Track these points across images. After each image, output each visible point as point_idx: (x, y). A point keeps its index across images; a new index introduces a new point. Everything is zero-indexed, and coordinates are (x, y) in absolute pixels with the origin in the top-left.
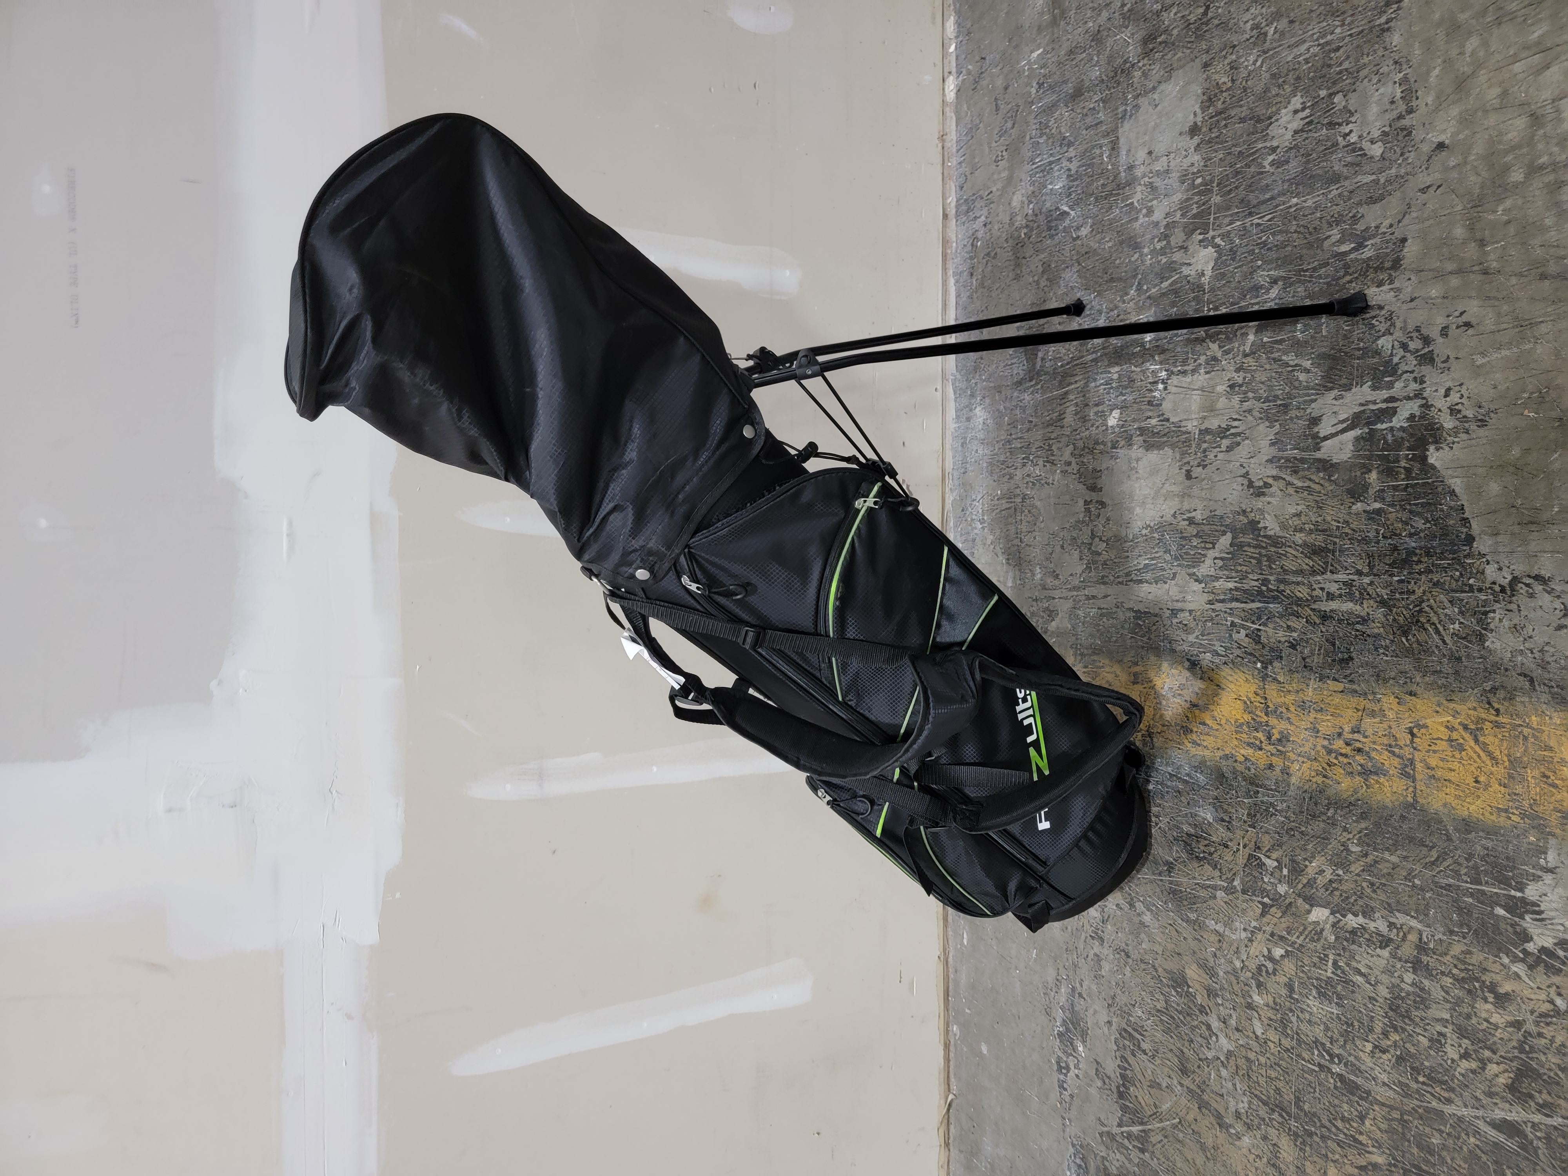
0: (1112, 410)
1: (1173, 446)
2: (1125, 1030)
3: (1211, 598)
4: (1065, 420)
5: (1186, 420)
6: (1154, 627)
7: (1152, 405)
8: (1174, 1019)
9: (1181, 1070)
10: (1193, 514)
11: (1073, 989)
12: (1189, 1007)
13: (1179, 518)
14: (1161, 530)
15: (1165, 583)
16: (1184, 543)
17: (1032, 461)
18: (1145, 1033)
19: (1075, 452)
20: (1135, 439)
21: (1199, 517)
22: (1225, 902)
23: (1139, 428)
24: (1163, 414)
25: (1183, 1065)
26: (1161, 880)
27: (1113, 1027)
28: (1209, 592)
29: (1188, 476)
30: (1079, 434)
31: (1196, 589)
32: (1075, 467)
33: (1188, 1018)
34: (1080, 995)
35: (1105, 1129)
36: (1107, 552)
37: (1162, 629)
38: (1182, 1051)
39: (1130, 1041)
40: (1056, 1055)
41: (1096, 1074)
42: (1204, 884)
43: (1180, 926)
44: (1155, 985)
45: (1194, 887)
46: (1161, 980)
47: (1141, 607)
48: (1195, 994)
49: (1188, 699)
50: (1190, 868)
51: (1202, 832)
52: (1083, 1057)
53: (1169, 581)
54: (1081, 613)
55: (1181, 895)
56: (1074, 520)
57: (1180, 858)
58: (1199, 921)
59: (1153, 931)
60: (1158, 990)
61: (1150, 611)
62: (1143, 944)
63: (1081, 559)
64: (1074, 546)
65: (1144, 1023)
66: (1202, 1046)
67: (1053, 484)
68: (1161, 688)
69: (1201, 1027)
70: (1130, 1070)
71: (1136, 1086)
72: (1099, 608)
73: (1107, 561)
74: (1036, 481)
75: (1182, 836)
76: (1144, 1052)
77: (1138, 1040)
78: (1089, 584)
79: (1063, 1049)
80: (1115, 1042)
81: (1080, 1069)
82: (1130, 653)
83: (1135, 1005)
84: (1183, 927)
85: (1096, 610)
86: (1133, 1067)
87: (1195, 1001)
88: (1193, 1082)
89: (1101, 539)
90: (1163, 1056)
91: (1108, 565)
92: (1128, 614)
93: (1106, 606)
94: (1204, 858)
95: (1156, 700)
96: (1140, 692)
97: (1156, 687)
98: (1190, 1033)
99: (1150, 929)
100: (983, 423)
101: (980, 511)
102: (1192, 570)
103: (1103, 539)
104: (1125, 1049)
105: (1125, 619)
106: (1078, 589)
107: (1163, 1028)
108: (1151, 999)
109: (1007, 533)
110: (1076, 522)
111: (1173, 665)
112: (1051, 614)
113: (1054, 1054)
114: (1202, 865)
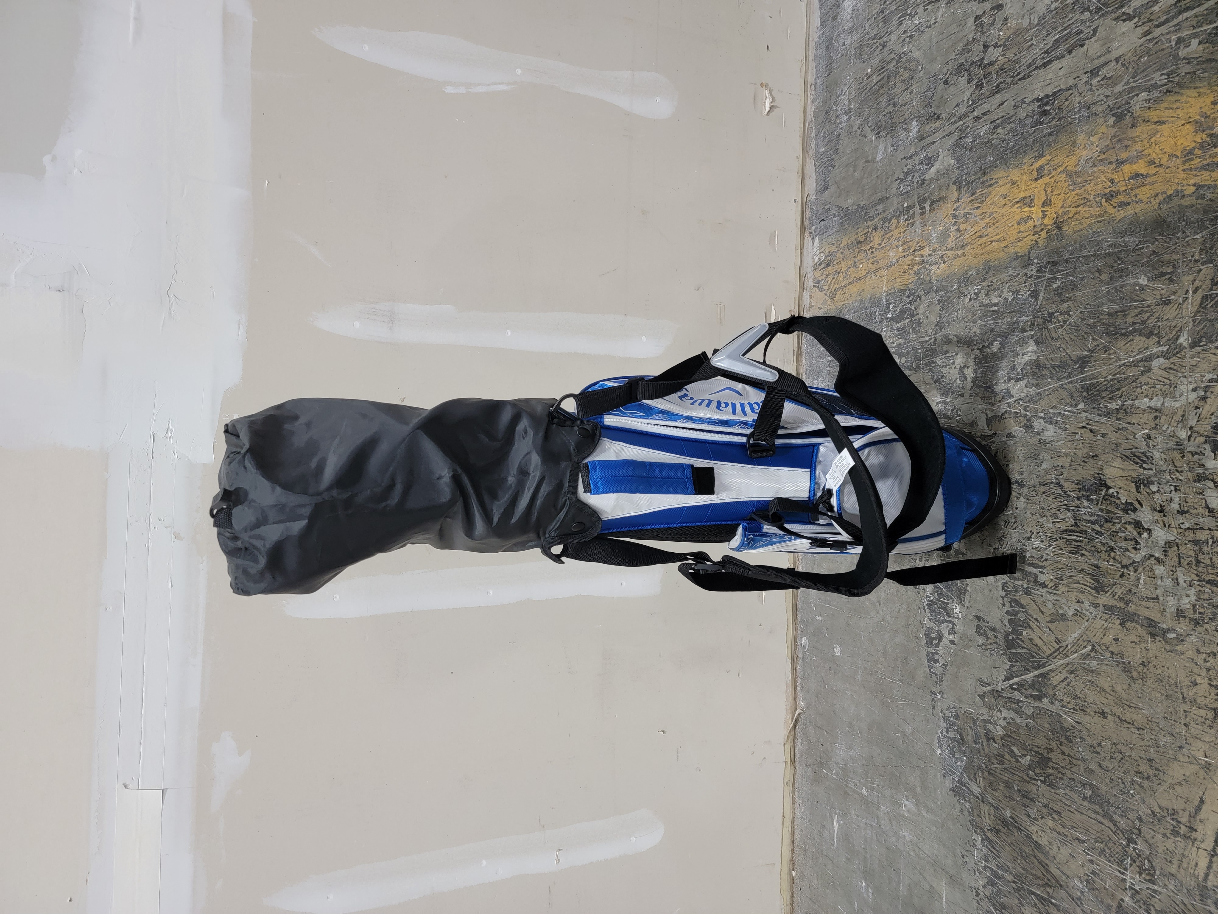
3: (1147, 28)
6: (1067, 103)
8: (1086, 532)
9: (1095, 589)
12: (1109, 512)
15: (1082, 46)
18: (1045, 564)
22: (1165, 369)
25: (1098, 581)
26: (1071, 382)
28: (1144, 23)
31: (1124, 29)
33: (1107, 525)
35: (989, 688)
36: (1004, 55)
37: (1078, 99)
38: (1097, 567)
39: (1023, 580)
40: (925, 628)
41: (976, 632)
42: (1133, 361)
43: (1096, 424)
44: (1060, 504)
45: (1119, 370)
46: (1068, 495)
47: (1049, 91)
48: (1118, 493)
49: (1113, 159)
50: (1112, 351)
51: (1130, 302)
52: (959, 619)
53: (1087, 42)
54: (968, 140)
55: (1098, 387)
56: (961, 45)
57: (1098, 346)
58: (1125, 407)
59: (1057, 444)
60: (1063, 508)
61: (1062, 87)
62: (1043, 464)
63: (969, 81)
64: (961, 73)
65: (1043, 553)
66: (1127, 550)
67: (935, 23)
68: (1075, 166)
69: (1126, 529)
70: (1023, 612)
71: (1030, 628)
72: (991, 123)
73: (1003, 65)
74: (915, 31)
75: (1102, 319)
76: (1043, 585)
77: (1035, 574)
78: (980, 103)
79: (935, 619)
80: (1003, 588)
81: (955, 633)
82: (1032, 149)
83: (1030, 537)
84: (1102, 423)
85: (988, 126)
86: (1027, 607)
87: (1117, 501)
88: (1113, 597)
89: (996, 46)
90: (1070, 580)
91: (1004, 69)
92: (1031, 108)
93: (1000, 115)
94: (1135, 330)
95: (1067, 184)
96: (1046, 184)
97: (1069, 168)
98: (1109, 542)
99: (1053, 443)
100: (853, 10)
101: (846, 102)
102: (1120, 12)
103: (999, 43)
104: (1016, 591)
105: (1027, 115)
106: (965, 115)
107: (1070, 549)
108: (1053, 522)
109: (878, 107)
110: (964, 46)
111: (1092, 132)
112: (929, 161)
113: (922, 627)
114: (1130, 341)
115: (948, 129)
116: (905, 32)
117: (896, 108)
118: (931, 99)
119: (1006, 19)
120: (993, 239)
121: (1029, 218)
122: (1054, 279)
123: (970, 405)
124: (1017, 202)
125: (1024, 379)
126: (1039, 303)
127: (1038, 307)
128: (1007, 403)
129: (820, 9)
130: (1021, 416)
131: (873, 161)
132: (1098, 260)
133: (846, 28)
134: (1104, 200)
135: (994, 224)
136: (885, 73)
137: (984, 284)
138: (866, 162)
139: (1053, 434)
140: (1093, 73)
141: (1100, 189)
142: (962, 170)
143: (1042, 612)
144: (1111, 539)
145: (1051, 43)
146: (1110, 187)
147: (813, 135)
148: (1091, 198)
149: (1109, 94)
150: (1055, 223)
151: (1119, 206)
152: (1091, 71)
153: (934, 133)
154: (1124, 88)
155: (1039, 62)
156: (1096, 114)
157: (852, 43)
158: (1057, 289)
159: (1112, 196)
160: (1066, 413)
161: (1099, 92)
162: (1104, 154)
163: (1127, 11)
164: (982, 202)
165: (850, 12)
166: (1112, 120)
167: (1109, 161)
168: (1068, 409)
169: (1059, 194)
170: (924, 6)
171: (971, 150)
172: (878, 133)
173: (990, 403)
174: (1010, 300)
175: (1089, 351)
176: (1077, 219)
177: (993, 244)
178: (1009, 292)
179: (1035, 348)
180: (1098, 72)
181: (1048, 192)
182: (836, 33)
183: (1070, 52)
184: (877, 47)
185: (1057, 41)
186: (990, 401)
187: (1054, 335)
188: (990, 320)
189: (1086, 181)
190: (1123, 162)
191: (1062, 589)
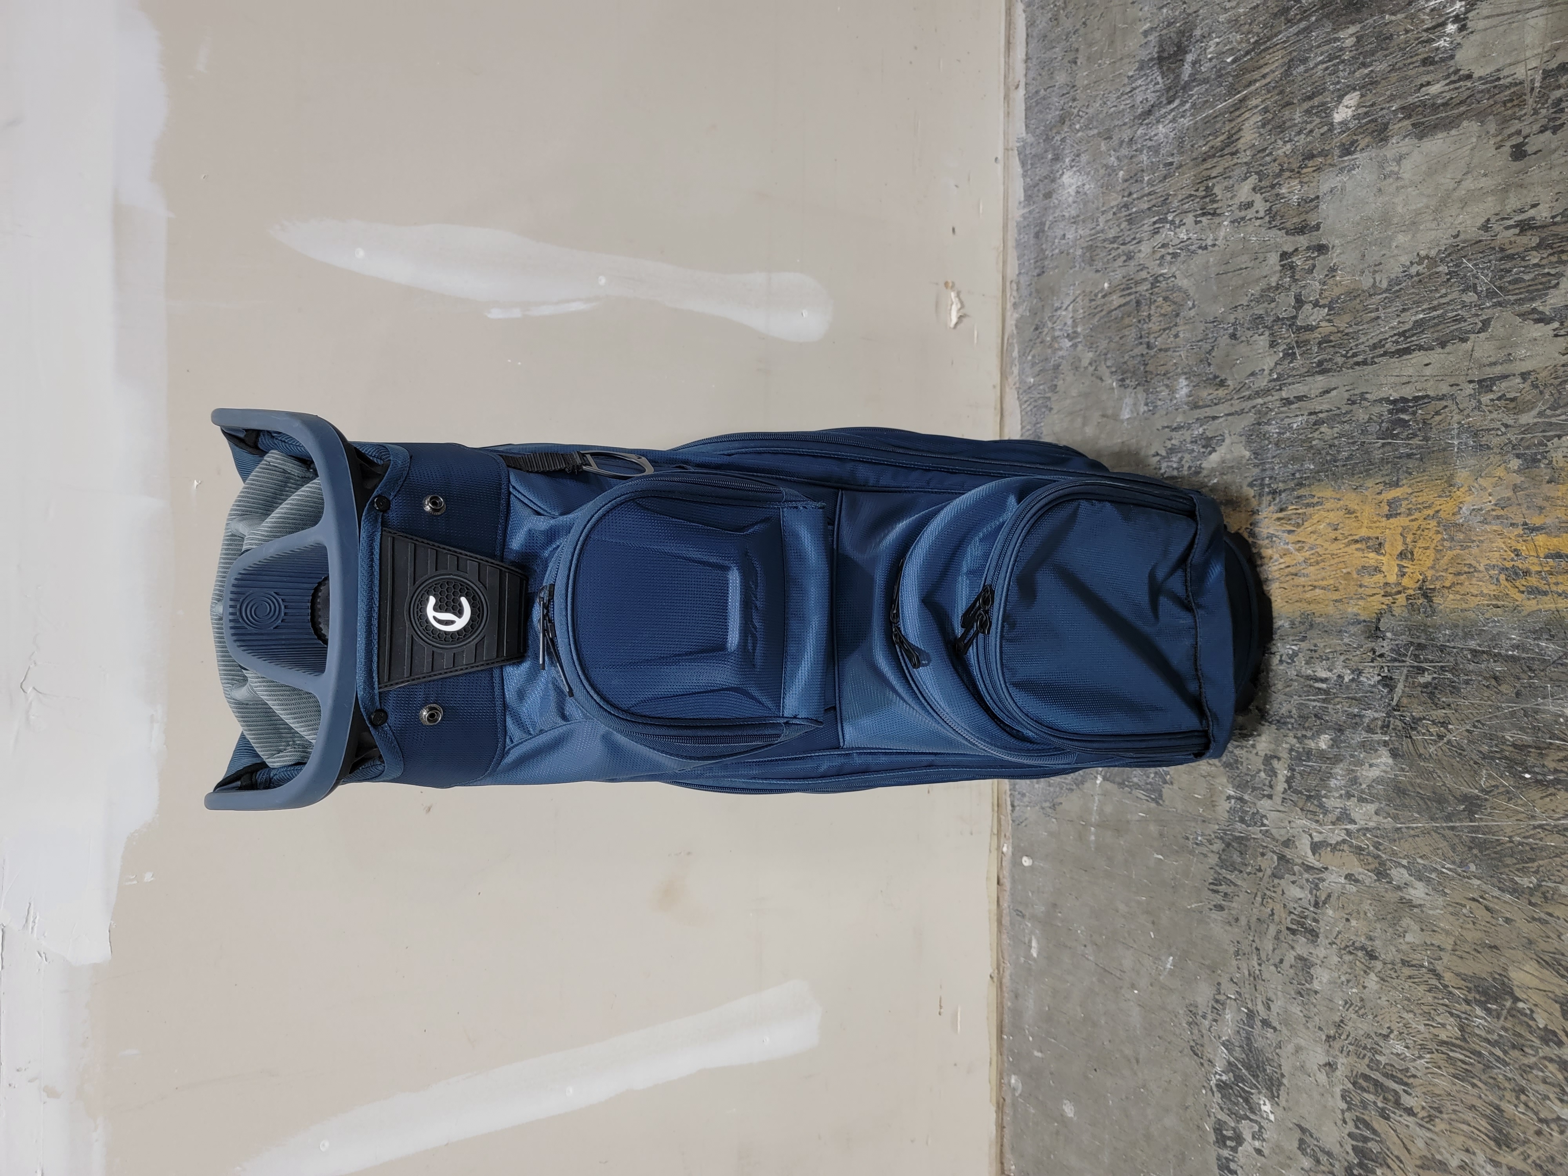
0: (1341, 98)
1: (1481, 116)
2: (1366, 1077)
4: (1242, 141)
5: (1510, 65)
6: (1438, 418)
7: (1433, 63)
8: (1480, 1054)
10: (1532, 212)
11: (1251, 1015)
12: (1520, 1035)
13: (1496, 227)
14: (1454, 257)
15: (1464, 340)
16: (1508, 265)
17: (1172, 222)
18: (1411, 1080)
19: (1263, 184)
20: (1394, 127)
21: (1544, 215)
23: (1403, 108)
24: (1457, 71)
26: (1452, 828)
27: (1338, 1073)
29: (1519, 153)
30: (1271, 153)
31: (1536, 334)
32: (1260, 206)
33: (1516, 1053)
34: (1266, 1023)
36: (1329, 321)
37: (1457, 418)
38: (1498, 1108)
39: (1376, 1094)
40: (1213, 1118)
41: (1299, 1148)
42: (1555, 826)
43: (1496, 900)
44: (1436, 1001)
45: (1532, 832)
46: (1450, 993)
47: (1408, 392)
48: (1532, 1011)
49: (1520, 520)
50: (1520, 802)
51: (1550, 738)
52: (1271, 1121)
53: (1472, 336)
54: (1273, 429)
55: (1499, 848)
56: (1258, 288)
57: (1496, 787)
58: (1543, 889)
59: (1431, 912)
60: (1441, 1009)
61: (1429, 393)
62: (1407, 935)
63: (1273, 344)
64: (1258, 329)
65: (1410, 1065)
66: (1549, 1099)
67: (1214, 245)
68: (1453, 514)
69: (1546, 1067)
70: (1376, 1141)
71: (1389, 1167)
72: (1310, 414)
73: (1329, 335)
74: (1180, 249)
75: (1502, 750)
76: (1410, 1112)
77: (1396, 1092)
78: (1290, 380)
79: (1229, 1109)
80: (1343, 1097)
81: (1264, 1140)
82: (1380, 470)
83: (1388, 1036)
84: (1505, 902)
85: (1305, 417)
86: (1383, 1136)
87: (1531, 1023)
88: (1525, 1159)
89: (1316, 304)
90: (1453, 1116)
91: (1331, 341)
92: (1376, 410)
93: (1325, 407)
94: (1557, 781)
95: (1440, 536)
96: (1404, 528)
97: (1441, 514)
98: (1518, 1078)
99: (1424, 909)
100: (1078, 192)
101: (1070, 322)
102: (1527, 307)
103: (1322, 302)
104: (1365, 1108)
105: (1370, 418)
106: (1267, 392)
107: (1453, 1071)
108: (1426, 1025)
109: (1121, 342)
110: (1262, 290)
111: (1481, 471)
112: (1209, 444)
113: (1209, 1116)
114: (1550, 795)
115: (1237, 406)
116: (1164, 246)
117: (1152, 352)
118: (1209, 352)
119: (1333, 270)
120: (1316, 583)
121: (1377, 570)
122: (1422, 671)
123: (1282, 815)
124: (1356, 541)
125: (1372, 802)
126: (1396, 699)
127: (1394, 703)
128: (1346, 829)
129: (1024, 176)
130: (1369, 854)
131: (1115, 417)
132: (1495, 661)
133: (1067, 215)
134: (1502, 577)
135: (1318, 563)
136: (1133, 297)
137: (1303, 645)
138: (1103, 416)
139: (1423, 895)
140: (1485, 385)
141: (1495, 558)
142: (1264, 470)
143: (1408, 1150)
144: (1522, 1076)
145: (1411, 323)
146: (1512, 560)
147: (1015, 354)
148: (1482, 568)
149: (1511, 422)
150: (1420, 589)
151: (1529, 593)
152: (1480, 382)
153: (1216, 404)
154: (1535, 420)
155: (1390, 346)
156: (1489, 448)
157: (1076, 240)
158: (1426, 685)
159: (1516, 574)
160: (1444, 870)
161: (1494, 415)
162: (1503, 508)
163: (1541, 309)
164: (1298, 525)
165: (1073, 193)
166: (1515, 463)
167: (1510, 521)
168: (1448, 866)
169: (1427, 548)
170: (1196, 216)
171: (1277, 445)
172: (1123, 380)
173: (1317, 821)
174: (1346, 679)
175: (1482, 790)
176: (1457, 592)
177: (1317, 590)
178: (1345, 667)
179: (1390, 761)
180: (1492, 387)
181: (1408, 540)
182: (1051, 218)
183: (1443, 345)
184: (1119, 256)
185: (1419, 324)
186: (1317, 818)
187: (1422, 751)
188: (1314, 700)
189: (1473, 541)
190: (1535, 529)
191: (1440, 1126)
